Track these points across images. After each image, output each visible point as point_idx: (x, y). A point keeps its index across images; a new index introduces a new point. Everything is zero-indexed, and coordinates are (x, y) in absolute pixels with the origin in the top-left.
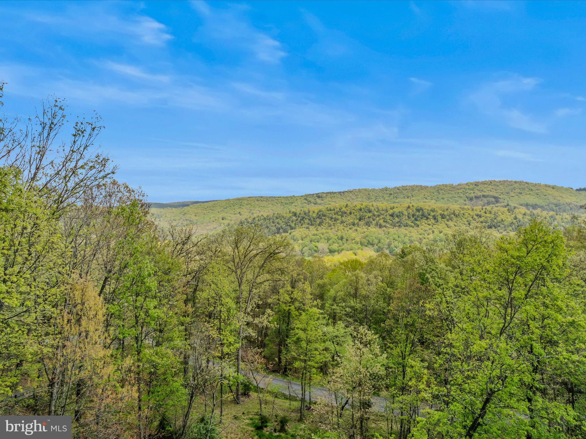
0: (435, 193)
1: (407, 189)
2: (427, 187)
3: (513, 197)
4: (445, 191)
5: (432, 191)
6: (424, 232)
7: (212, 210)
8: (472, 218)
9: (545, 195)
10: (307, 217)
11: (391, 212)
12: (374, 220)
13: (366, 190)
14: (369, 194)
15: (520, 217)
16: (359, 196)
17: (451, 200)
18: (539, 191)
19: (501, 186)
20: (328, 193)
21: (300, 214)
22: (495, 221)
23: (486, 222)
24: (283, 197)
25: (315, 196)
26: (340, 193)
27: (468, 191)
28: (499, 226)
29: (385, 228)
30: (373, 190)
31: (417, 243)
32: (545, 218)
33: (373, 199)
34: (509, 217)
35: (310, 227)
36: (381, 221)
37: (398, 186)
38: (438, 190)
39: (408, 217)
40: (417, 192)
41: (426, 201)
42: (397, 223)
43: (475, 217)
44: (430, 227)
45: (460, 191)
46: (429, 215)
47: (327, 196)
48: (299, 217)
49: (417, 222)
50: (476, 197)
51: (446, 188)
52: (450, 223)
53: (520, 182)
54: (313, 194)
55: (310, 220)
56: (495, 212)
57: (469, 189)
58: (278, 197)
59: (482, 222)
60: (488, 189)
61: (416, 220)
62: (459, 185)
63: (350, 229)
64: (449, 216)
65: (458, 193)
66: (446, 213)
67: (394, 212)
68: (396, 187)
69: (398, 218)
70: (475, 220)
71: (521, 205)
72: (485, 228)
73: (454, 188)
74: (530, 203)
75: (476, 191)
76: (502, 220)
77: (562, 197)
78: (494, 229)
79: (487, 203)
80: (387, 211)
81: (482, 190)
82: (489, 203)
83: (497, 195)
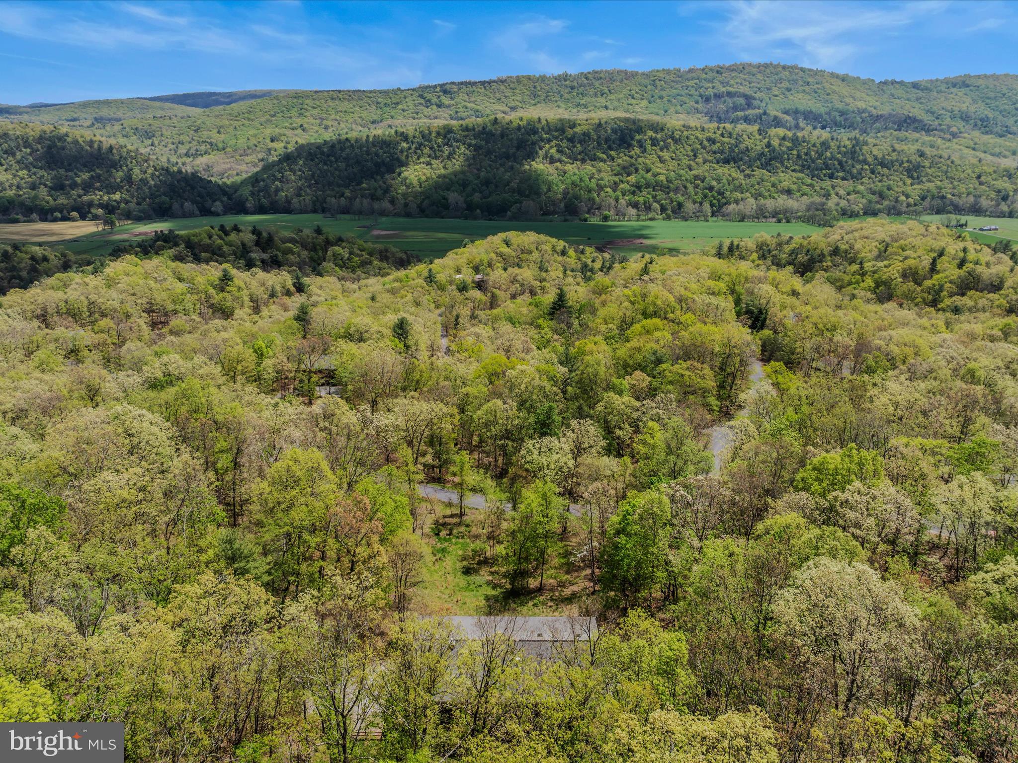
0: (649, 87)
1: (601, 78)
2: (637, 73)
3: (776, 96)
4: (665, 82)
5: (643, 81)
6: (622, 171)
7: (249, 119)
8: (701, 144)
9: (828, 94)
10: (426, 143)
11: (570, 133)
12: (541, 148)
13: (529, 78)
14: (535, 87)
15: (775, 143)
16: (518, 91)
17: (674, 101)
18: (819, 86)
19: (759, 76)
20: (462, 83)
21: (414, 137)
22: (736, 150)
23: (722, 152)
24: (380, 92)
25: (438, 89)
26: (483, 83)
27: (704, 83)
28: (741, 160)
29: (558, 164)
30: (543, 79)
31: (609, 189)
32: (814, 145)
33: (543, 98)
34: (758, 143)
35: (433, 162)
36: (553, 151)
37: (586, 71)
38: (654, 81)
39: (598, 143)
40: (618, 84)
41: (633, 101)
42: (579, 154)
43: (705, 143)
44: (633, 161)
45: (691, 83)
46: (633, 139)
47: (459, 89)
48: (413, 143)
49: (612, 153)
50: (715, 95)
51: (667, 77)
52: (666, 155)
53: (792, 67)
54: (435, 86)
55: (431, 148)
56: (738, 134)
57: (705, 80)
58: (371, 92)
59: (715, 153)
60: (738, 80)
61: (610, 148)
62: (690, 71)
63: (501, 165)
64: (664, 141)
65: (688, 87)
66: (659, 136)
67: (576, 133)
68: (582, 73)
69: (582, 145)
70: (704, 148)
71: (786, 112)
72: (718, 162)
73: (680, 77)
74: (801, 108)
75: (717, 84)
76: (747, 148)
77: (853, 98)
78: (733, 165)
79: (733, 108)
80: (564, 133)
81: (727, 83)
82: (735, 108)
83: (750, 93)
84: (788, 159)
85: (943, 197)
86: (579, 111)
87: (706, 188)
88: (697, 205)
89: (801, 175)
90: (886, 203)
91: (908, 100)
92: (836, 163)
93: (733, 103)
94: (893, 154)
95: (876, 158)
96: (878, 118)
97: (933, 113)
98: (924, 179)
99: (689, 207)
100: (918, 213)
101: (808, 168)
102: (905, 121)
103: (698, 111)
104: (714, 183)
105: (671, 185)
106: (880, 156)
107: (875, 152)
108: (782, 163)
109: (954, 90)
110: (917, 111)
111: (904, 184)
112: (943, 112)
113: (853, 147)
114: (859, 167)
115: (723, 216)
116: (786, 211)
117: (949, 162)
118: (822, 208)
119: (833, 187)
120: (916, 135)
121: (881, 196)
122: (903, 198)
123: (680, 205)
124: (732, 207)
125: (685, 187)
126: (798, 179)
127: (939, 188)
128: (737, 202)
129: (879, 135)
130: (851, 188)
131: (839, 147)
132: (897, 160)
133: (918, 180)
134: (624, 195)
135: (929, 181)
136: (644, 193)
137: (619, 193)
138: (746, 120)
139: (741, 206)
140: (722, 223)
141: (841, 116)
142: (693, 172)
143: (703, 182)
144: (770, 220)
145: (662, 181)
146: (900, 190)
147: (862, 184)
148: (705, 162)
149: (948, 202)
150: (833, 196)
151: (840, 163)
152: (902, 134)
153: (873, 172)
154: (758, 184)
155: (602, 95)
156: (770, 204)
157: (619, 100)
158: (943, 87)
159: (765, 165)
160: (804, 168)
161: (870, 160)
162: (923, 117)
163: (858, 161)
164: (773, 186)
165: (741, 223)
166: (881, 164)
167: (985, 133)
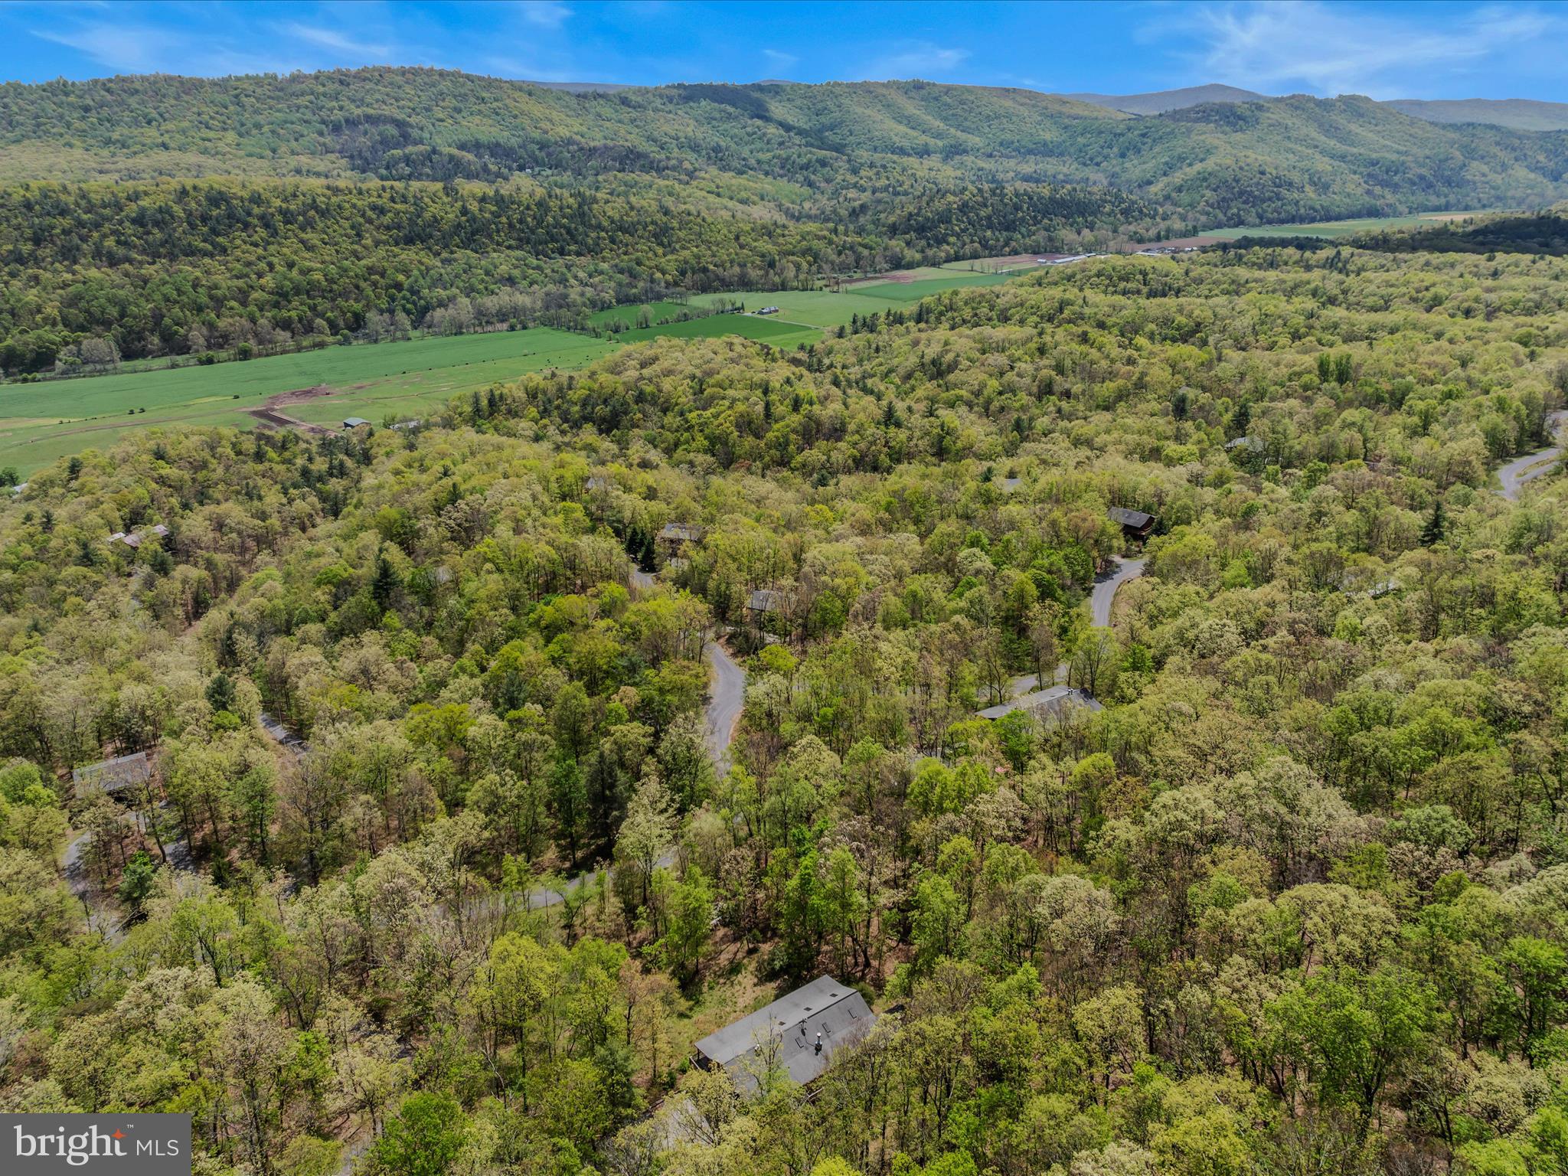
0: (232, 108)
2: (202, 82)
3: (442, 121)
4: (258, 99)
5: (218, 97)
6: (246, 270)
8: (363, 216)
9: (515, 117)
11: (132, 209)
12: (84, 240)
15: (474, 207)
17: (282, 132)
18: (499, 104)
19: (407, 88)
22: (420, 221)
23: (399, 227)
27: (323, 101)
28: (431, 236)
29: (127, 266)
30: (17, 90)
31: (233, 303)
32: (528, 208)
34: (448, 208)
36: (110, 243)
37: (102, 76)
38: (237, 96)
39: (189, 224)
40: (173, 102)
41: (211, 134)
42: (162, 245)
43: (369, 213)
44: (260, 251)
45: (301, 101)
46: (249, 214)
49: (220, 239)
50: (347, 121)
51: (259, 90)
52: (309, 236)
53: (454, 74)
56: (415, 197)
57: (325, 95)
59: (388, 228)
60: (377, 96)
61: (214, 232)
62: (294, 79)
64: (304, 214)
65: (298, 107)
66: (293, 207)
67: (143, 210)
68: (96, 82)
69: (161, 230)
70: (370, 221)
71: (462, 147)
72: (397, 244)
73: (281, 89)
74: (484, 139)
75: (346, 103)
76: (435, 217)
77: (550, 121)
78: (420, 246)
79: (381, 143)
80: (121, 209)
81: (362, 100)
82: (386, 143)
83: (401, 116)
84: (498, 231)
85: (705, 270)
86: (114, 155)
87: (391, 287)
88: (386, 315)
89: (519, 253)
90: (641, 284)
91: (620, 122)
92: (563, 231)
93: (380, 134)
94: (632, 213)
95: (613, 221)
96: (591, 152)
97: (655, 141)
98: (677, 246)
99: (374, 319)
100: (682, 295)
101: (528, 242)
102: (627, 156)
104: (401, 277)
105: (335, 286)
106: (617, 217)
107: (610, 213)
108: (490, 236)
109: (671, 107)
110: (632, 138)
111: (655, 254)
112: (665, 139)
113: (580, 206)
114: (593, 235)
115: (430, 328)
116: (515, 312)
117: (699, 220)
118: (562, 302)
119: (568, 267)
120: (646, 178)
121: (633, 275)
122: (658, 275)
123: (358, 318)
124: (438, 313)
125: (357, 287)
126: (518, 259)
127: (698, 257)
128: (442, 304)
130: (592, 267)
131: (561, 208)
132: (639, 222)
133: (669, 248)
134: (261, 310)
135: (684, 248)
136: (295, 304)
137: (253, 308)
139: (451, 311)
140: (430, 340)
141: (540, 149)
142: (363, 262)
143: (382, 276)
144: (499, 326)
145: (318, 281)
146: (652, 264)
147: (604, 259)
148: (377, 243)
149: (712, 276)
150: (572, 281)
151: (569, 232)
152: (630, 177)
153: (613, 241)
154: (465, 272)
155: (149, 123)
156: (490, 303)
157: (184, 132)
158: (658, 103)
159: (468, 243)
160: (522, 242)
161: (605, 224)
162: (645, 147)
163: (591, 226)
164: (487, 273)
165: (459, 338)
166: (621, 229)
167: (723, 169)
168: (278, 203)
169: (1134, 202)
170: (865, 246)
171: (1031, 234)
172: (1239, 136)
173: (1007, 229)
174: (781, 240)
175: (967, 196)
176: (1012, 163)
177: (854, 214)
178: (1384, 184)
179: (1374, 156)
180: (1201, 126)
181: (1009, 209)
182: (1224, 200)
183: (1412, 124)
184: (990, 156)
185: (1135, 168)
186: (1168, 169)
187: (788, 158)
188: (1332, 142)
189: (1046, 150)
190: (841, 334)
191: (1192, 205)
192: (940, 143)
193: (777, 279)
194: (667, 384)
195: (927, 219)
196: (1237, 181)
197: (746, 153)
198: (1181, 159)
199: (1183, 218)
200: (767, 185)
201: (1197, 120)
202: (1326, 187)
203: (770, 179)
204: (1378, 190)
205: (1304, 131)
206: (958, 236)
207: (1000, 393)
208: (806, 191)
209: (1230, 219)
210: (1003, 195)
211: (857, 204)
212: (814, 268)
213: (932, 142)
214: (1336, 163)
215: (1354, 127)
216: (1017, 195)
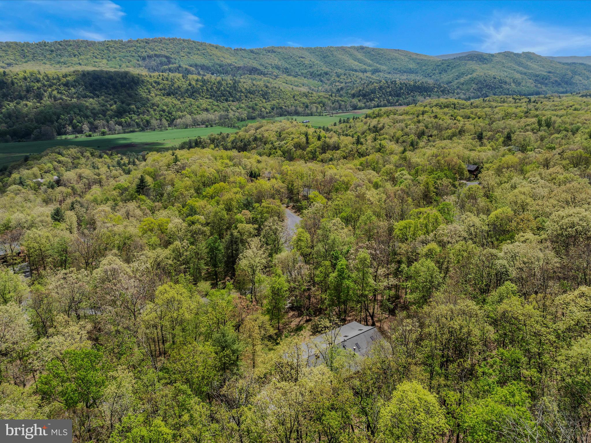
0: (105, 51)
1: (71, 45)
2: (95, 42)
3: (183, 56)
4: (115, 48)
5: (101, 48)
6: (106, 104)
8: (151, 85)
9: (211, 56)
11: (64, 80)
12: (45, 91)
14: (23, 50)
15: (194, 83)
17: (123, 60)
18: (205, 51)
19: (171, 45)
22: (173, 88)
23: (165, 89)
27: (139, 49)
28: (177, 93)
29: (61, 100)
30: (27, 44)
31: (100, 115)
32: (214, 84)
34: (184, 83)
36: (55, 92)
37: (59, 40)
38: (107, 47)
39: (85, 86)
40: (84, 49)
41: (97, 60)
42: (74, 94)
43: (154, 84)
44: (111, 97)
45: (131, 49)
46: (108, 83)
49: (96, 92)
50: (148, 56)
51: (116, 45)
52: (131, 92)
53: (188, 40)
56: (171, 79)
57: (140, 47)
59: (161, 90)
60: (160, 47)
61: (95, 89)
62: (129, 41)
64: (129, 84)
65: (130, 51)
66: (125, 81)
67: (68, 81)
68: (56, 42)
69: (74, 88)
70: (154, 87)
71: (191, 66)
72: (164, 96)
73: (124, 45)
74: (198, 63)
75: (148, 50)
76: (178, 86)
77: (224, 57)
78: (173, 97)
79: (160, 64)
80: (60, 80)
81: (154, 49)
82: (162, 64)
83: (168, 55)
84: (203, 92)
85: (281, 108)
86: (61, 67)
87: (161, 111)
88: (159, 121)
89: (211, 100)
90: (257, 112)
91: (250, 58)
92: (227, 93)
93: (160, 61)
94: (254, 87)
95: (246, 90)
96: (239, 68)
97: (263, 65)
98: (271, 99)
99: (154, 122)
100: (272, 117)
101: (214, 96)
102: (252, 70)
103: (140, 66)
104: (165, 108)
105: (139, 110)
106: (248, 88)
107: (245, 86)
108: (199, 94)
109: (269, 54)
110: (256, 65)
111: (262, 102)
112: (267, 65)
113: (234, 84)
114: (239, 94)
115: (175, 126)
116: (208, 121)
117: (279, 90)
118: (227, 117)
119: (229, 106)
120: (259, 77)
121: (254, 109)
122: (263, 109)
123: (148, 122)
124: (179, 121)
125: (148, 111)
126: (210, 102)
127: (278, 103)
128: (180, 117)
129: (242, 77)
130: (238, 106)
131: (227, 84)
132: (256, 90)
133: (268, 100)
134: (111, 118)
135: (273, 100)
136: (124, 116)
137: (108, 117)
138: (170, 70)
139: (184, 120)
140: (175, 130)
141: (220, 67)
142: (151, 102)
143: (158, 107)
144: (202, 126)
145: (133, 108)
146: (261, 105)
147: (243, 103)
148: (156, 95)
149: (284, 110)
150: (230, 111)
151: (229, 93)
152: (253, 76)
153: (246, 97)
154: (189, 106)
155: (75, 56)
156: (199, 117)
157: (87, 59)
158: (264, 52)
159: (191, 96)
160: (212, 96)
161: (243, 90)
162: (259, 67)
163: (238, 91)
164: (198, 107)
165: (186, 129)
166: (249, 92)
167: (289, 75)
168: (119, 79)
169: (446, 88)
170: (343, 101)
171: (406, 98)
172: (485, 66)
173: (397, 96)
174: (311, 98)
175: (382, 84)
176: (398, 76)
177: (338, 90)
178: (541, 83)
179: (537, 73)
180: (470, 62)
181: (398, 89)
182: (480, 88)
183: (551, 62)
184: (390, 73)
185: (445, 77)
186: (458, 77)
187: (313, 72)
188: (521, 68)
189: (411, 71)
190: (335, 125)
191: (468, 90)
192: (371, 68)
193: (309, 112)
194: (266, 134)
195: (367, 92)
196: (485, 81)
197: (297, 70)
198: (463, 74)
199: (465, 94)
200: (305, 81)
201: (469, 60)
202: (519, 84)
203: (306, 79)
204: (539, 85)
205: (510, 64)
206: (378, 98)
207: (403, 136)
208: (320, 83)
209: (482, 95)
210: (396, 84)
211: (339, 87)
212: (323, 108)
213: (367, 68)
214: (523, 76)
215: (529, 63)
216: (401, 84)
